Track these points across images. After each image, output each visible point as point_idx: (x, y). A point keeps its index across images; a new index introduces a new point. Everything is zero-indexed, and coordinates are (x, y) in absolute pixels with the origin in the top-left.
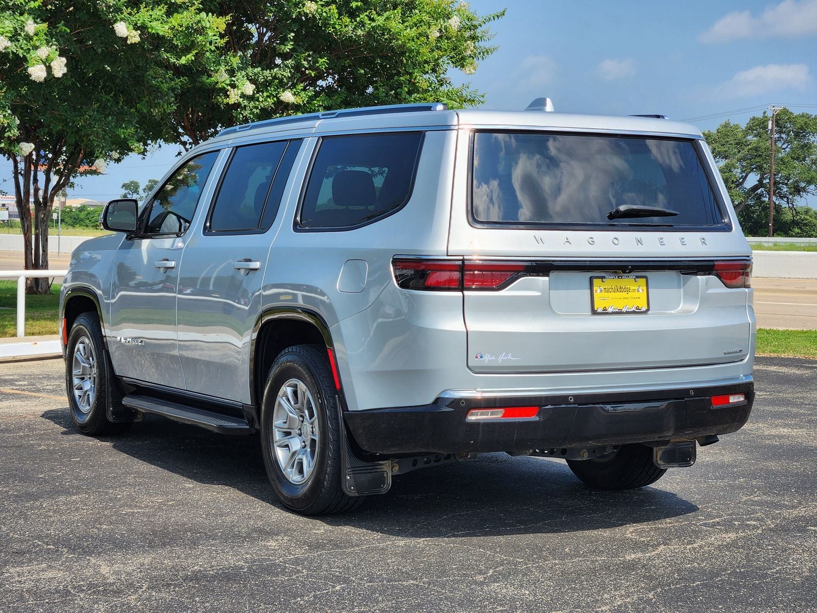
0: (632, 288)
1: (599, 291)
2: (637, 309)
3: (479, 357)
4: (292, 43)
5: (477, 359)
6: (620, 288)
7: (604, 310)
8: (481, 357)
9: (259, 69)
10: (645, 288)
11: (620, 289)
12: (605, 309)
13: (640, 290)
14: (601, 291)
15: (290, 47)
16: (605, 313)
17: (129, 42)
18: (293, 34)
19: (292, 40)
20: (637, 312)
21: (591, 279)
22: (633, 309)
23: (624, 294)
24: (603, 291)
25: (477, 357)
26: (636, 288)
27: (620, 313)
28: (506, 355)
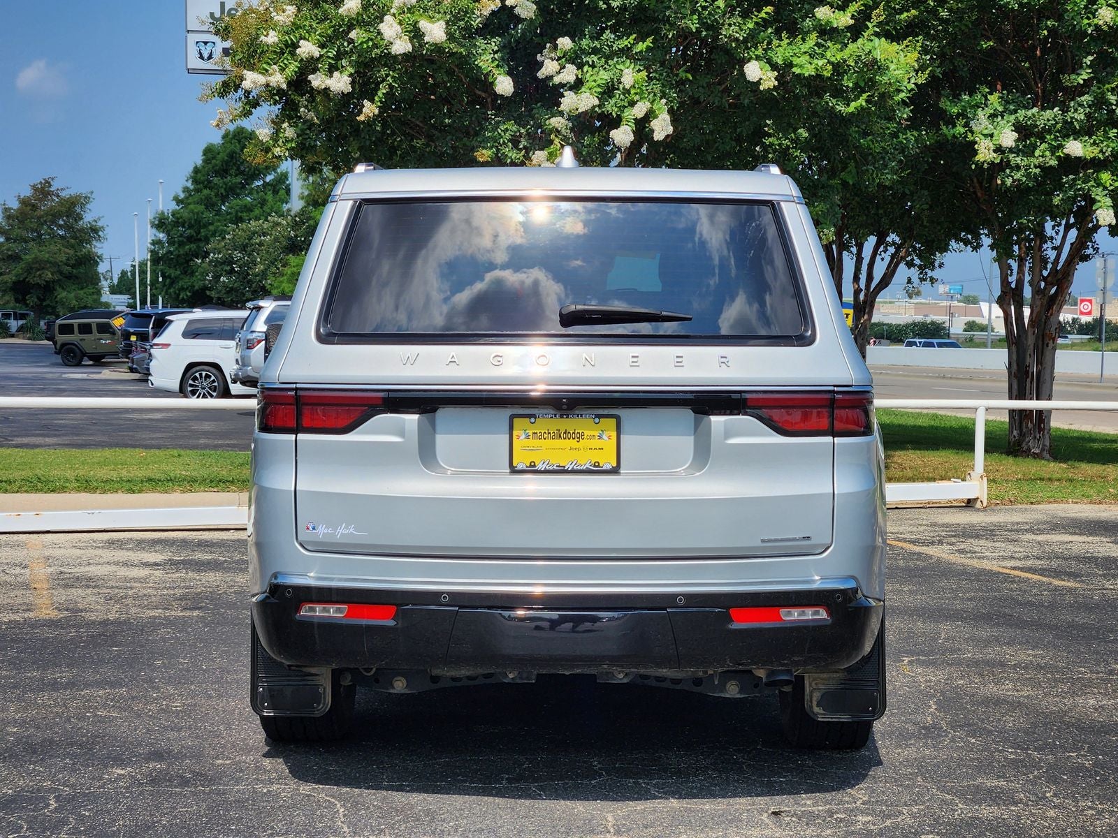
0: (587, 433)
1: (523, 436)
2: (595, 466)
3: (311, 528)
4: (1090, 71)
5: (308, 531)
6: (565, 433)
7: (531, 466)
8: (314, 529)
9: (1035, 110)
10: (614, 434)
11: (567, 435)
12: (533, 464)
13: (605, 437)
14: (528, 437)
15: (1086, 77)
16: (532, 470)
17: (761, 88)
18: (1091, 58)
19: (1089, 67)
20: (595, 471)
21: (512, 417)
22: (588, 466)
23: (573, 443)
24: (531, 437)
25: (308, 529)
26: (597, 433)
27: (562, 471)
28: (346, 527)
